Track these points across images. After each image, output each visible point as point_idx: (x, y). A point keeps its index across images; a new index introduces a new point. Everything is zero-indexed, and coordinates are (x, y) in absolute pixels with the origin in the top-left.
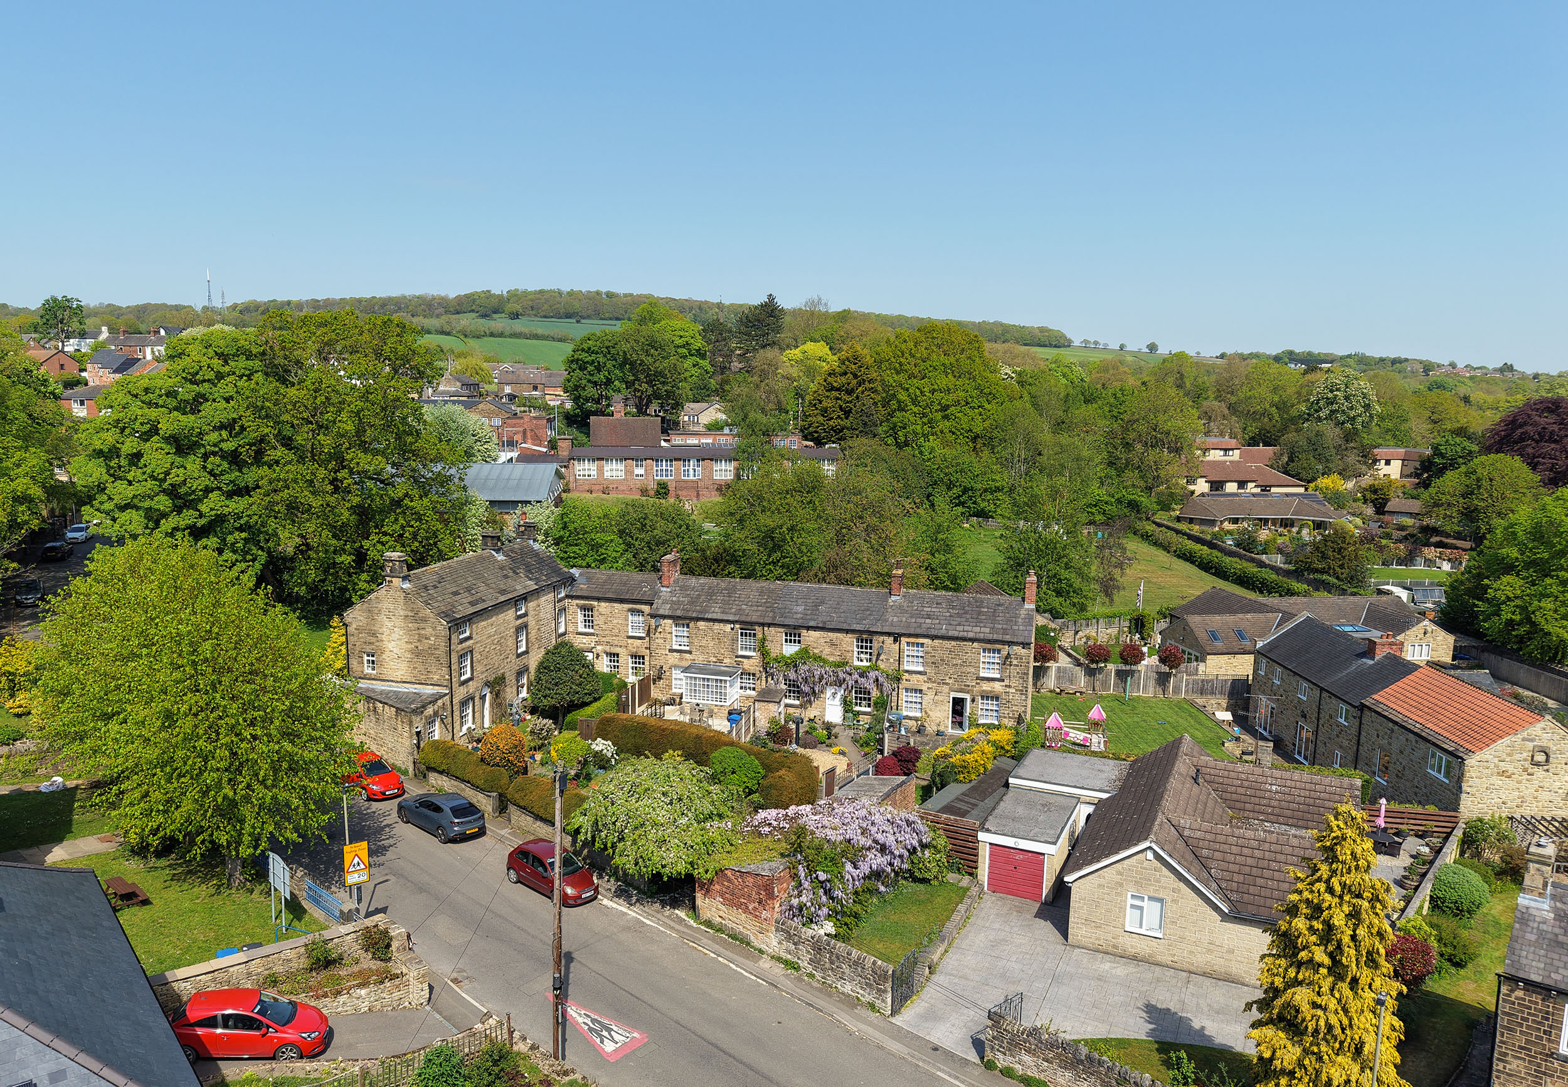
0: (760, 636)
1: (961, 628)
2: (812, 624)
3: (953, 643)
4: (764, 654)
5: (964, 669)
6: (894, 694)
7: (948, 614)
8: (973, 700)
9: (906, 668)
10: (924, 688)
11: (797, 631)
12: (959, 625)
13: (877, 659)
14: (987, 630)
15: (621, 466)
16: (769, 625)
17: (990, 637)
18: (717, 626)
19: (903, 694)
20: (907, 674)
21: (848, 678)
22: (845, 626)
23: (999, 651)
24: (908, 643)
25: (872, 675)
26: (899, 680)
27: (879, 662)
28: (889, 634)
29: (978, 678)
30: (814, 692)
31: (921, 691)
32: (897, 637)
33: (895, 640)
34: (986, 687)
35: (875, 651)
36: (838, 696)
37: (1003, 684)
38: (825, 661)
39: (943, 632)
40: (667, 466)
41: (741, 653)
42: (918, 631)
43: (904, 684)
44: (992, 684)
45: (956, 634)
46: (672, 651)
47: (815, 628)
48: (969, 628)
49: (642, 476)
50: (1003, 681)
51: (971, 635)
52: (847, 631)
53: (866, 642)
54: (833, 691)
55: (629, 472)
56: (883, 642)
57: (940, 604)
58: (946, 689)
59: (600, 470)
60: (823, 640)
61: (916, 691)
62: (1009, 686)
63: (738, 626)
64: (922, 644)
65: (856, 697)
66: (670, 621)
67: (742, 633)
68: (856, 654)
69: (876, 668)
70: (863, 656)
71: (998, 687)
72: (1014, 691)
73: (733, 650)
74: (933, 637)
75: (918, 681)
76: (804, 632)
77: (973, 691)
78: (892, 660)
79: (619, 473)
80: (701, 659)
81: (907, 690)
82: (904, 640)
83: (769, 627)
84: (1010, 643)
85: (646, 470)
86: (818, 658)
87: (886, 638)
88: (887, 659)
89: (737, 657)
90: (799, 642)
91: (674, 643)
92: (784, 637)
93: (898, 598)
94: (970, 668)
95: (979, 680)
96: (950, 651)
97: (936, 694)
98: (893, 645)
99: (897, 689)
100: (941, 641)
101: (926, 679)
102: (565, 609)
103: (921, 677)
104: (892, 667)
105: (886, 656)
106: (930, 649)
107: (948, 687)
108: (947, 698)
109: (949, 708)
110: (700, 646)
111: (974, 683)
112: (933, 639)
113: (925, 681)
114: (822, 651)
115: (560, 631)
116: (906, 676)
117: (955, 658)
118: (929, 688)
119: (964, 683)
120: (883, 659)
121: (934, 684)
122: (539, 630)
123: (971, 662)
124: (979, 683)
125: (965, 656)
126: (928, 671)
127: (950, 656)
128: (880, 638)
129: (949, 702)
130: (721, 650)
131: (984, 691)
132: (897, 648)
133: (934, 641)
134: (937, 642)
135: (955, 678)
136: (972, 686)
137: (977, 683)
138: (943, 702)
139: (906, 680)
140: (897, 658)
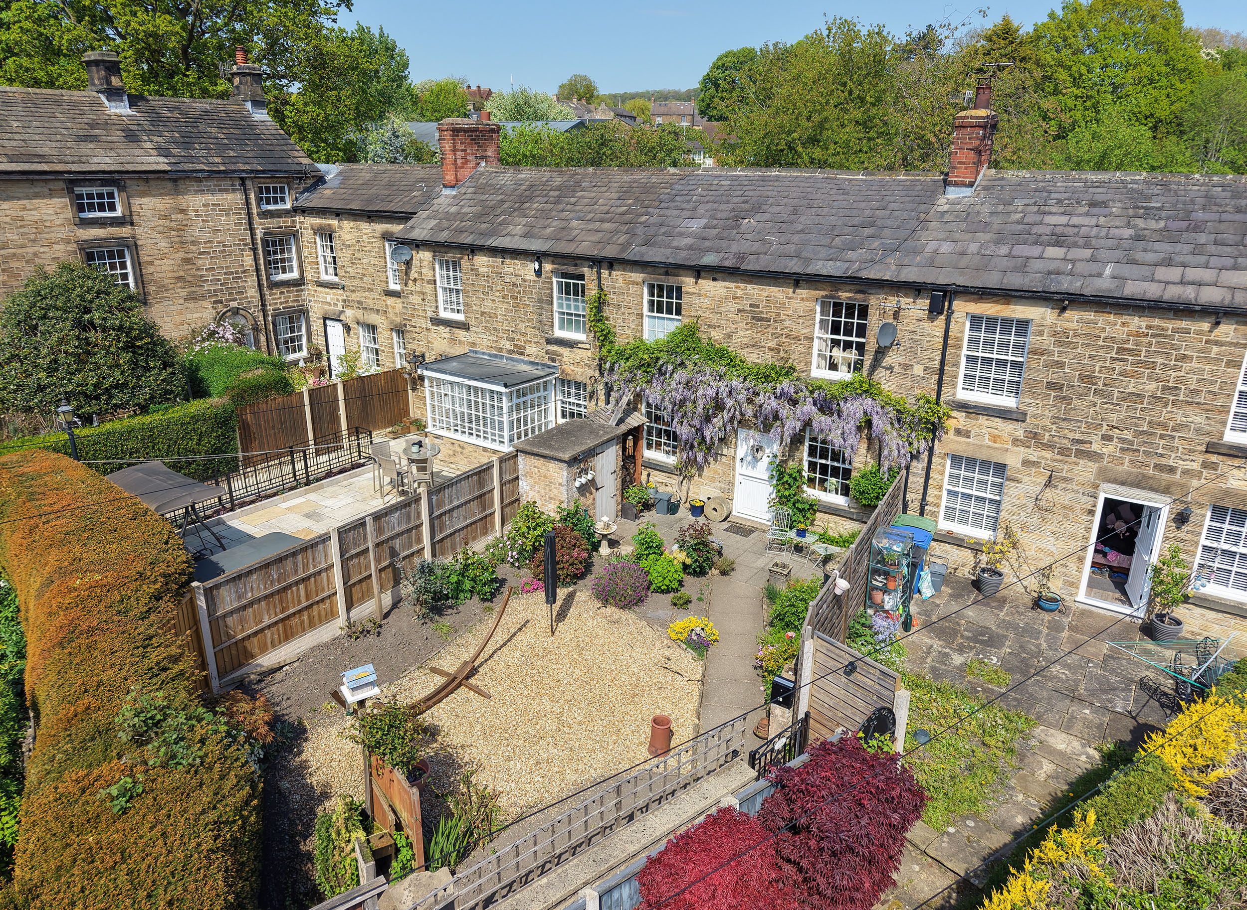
0: (592, 291)
1: (1174, 273)
2: (710, 259)
3: (1137, 323)
4: (604, 338)
5: (1164, 415)
6: (918, 467)
7: (1128, 232)
8: (1181, 519)
9: (962, 395)
10: (1013, 459)
11: (672, 281)
12: (1168, 262)
16: (612, 263)
18: (509, 267)
19: (943, 470)
20: (960, 414)
21: (790, 411)
22: (794, 266)
24: (976, 321)
25: (854, 408)
26: (934, 429)
27: (881, 374)
28: (916, 289)
29: (1213, 448)
30: (705, 440)
31: (1000, 468)
32: (939, 300)
33: (935, 310)
34: (1241, 478)
35: (871, 342)
36: (765, 459)
39: (1104, 284)
41: (559, 333)
42: (1015, 281)
43: (948, 442)
45: (1153, 291)
46: (438, 322)
47: (719, 274)
48: (1207, 275)
53: (850, 315)
54: (751, 444)
56: (896, 315)
57: (1104, 204)
58: (1085, 470)
60: (732, 306)
61: (985, 465)
63: (547, 267)
64: (1023, 325)
65: (812, 466)
67: (558, 286)
68: (817, 345)
69: (869, 390)
70: (838, 353)
73: (543, 326)
74: (1065, 301)
75: (995, 438)
77: (1185, 488)
78: (918, 370)
80: (485, 343)
81: (956, 460)
82: (962, 308)
83: (611, 268)
86: (719, 354)
87: (905, 301)
88: (906, 367)
89: (549, 341)
90: (679, 311)
91: (440, 304)
92: (646, 297)
93: (967, 192)
94: (1190, 410)
95: (1214, 458)
96: (1120, 350)
97: (1049, 483)
98: (926, 325)
99: (925, 456)
100: (1090, 316)
101: (1020, 434)
102: (295, 235)
103: (1006, 428)
104: (918, 392)
105: (901, 359)
106: (1046, 341)
107: (1093, 466)
108: (1085, 499)
109: (1088, 530)
110: (483, 313)
111: (1195, 466)
112: (1063, 309)
113: (1016, 441)
114: (729, 336)
115: (282, 277)
116: (959, 419)
117: (1135, 375)
118: (1026, 463)
119: (1155, 460)
120: (890, 368)
121: (1048, 454)
122: (187, 261)
123: (1195, 392)
124: (1214, 466)
125: (1176, 368)
126: (1031, 410)
127: (1118, 366)
128: (891, 302)
129: (1092, 512)
130: (522, 326)
131: (1227, 493)
132: (940, 333)
133: (1067, 314)
134: (1074, 318)
135: (1122, 440)
136: (1186, 472)
137: (1205, 465)
138: (1071, 509)
139: (958, 432)
140: (937, 364)
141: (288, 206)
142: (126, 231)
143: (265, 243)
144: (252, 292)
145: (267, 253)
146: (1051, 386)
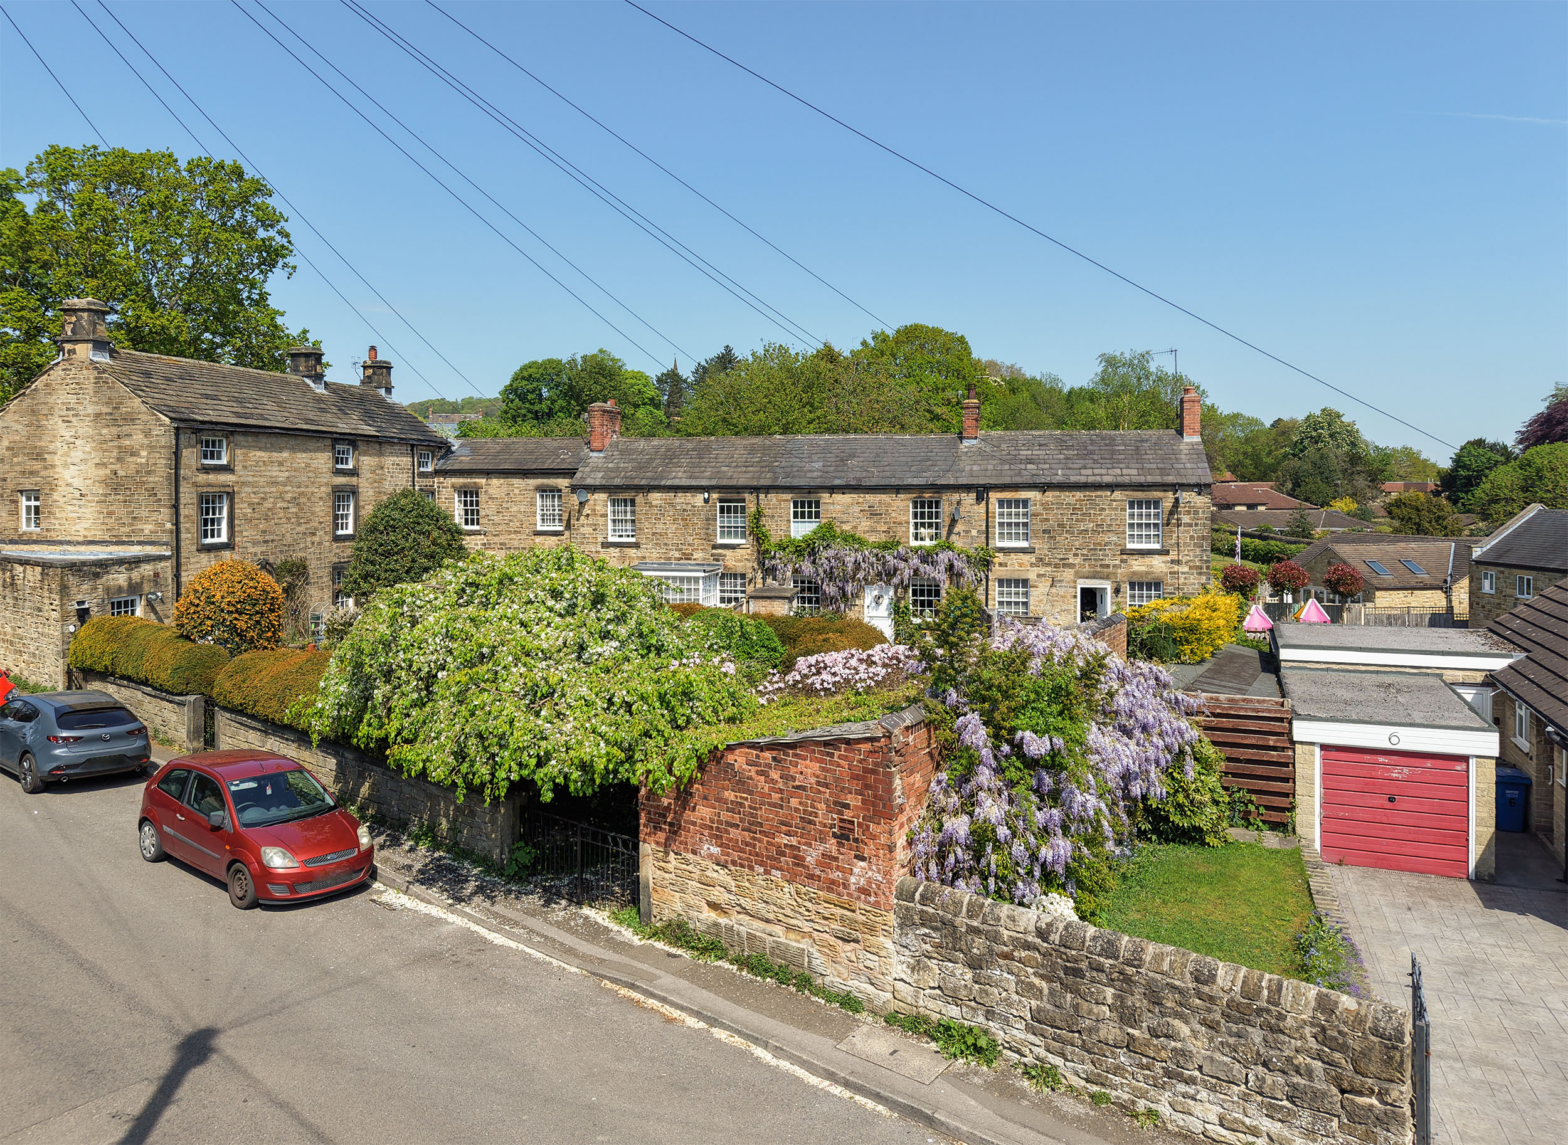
0: (752, 509)
1: (1089, 472)
2: (837, 482)
3: (1079, 495)
4: (760, 540)
5: (1099, 538)
6: (981, 589)
7: (1062, 456)
8: (1117, 591)
9: (999, 544)
10: (1031, 575)
11: (813, 497)
13: (950, 532)
14: (1135, 472)
16: (768, 489)
17: (1142, 479)
18: (681, 498)
19: (994, 589)
20: (1000, 555)
21: (902, 565)
22: (894, 482)
23: (1156, 503)
24: (1001, 503)
25: (944, 557)
27: (953, 538)
28: (968, 488)
29: (1123, 552)
30: (844, 595)
31: (1025, 582)
32: (981, 492)
33: (979, 499)
34: (1138, 565)
35: (944, 520)
36: (885, 601)
37: (1168, 558)
38: (861, 542)
39: (1059, 478)
41: (720, 541)
42: (1018, 480)
43: (997, 572)
44: (1148, 560)
45: (1083, 479)
46: (606, 545)
47: (844, 490)
48: (1104, 471)
50: (1167, 553)
52: (898, 489)
53: (930, 507)
54: (876, 593)
56: (959, 503)
57: (1045, 445)
58: (1068, 574)
60: (857, 509)
61: (1017, 583)
62: (1178, 562)
63: (715, 496)
64: (1025, 503)
65: (915, 603)
66: (602, 496)
67: (722, 508)
68: (912, 530)
69: (948, 548)
70: (924, 531)
71: (1158, 565)
72: (1186, 569)
73: (708, 537)
74: (1044, 487)
75: (1020, 565)
76: (825, 497)
77: (1115, 574)
78: (974, 533)
80: (654, 555)
81: (1001, 582)
82: (994, 496)
83: (767, 493)
84: (1174, 487)
86: (851, 539)
88: (967, 532)
89: (715, 547)
90: (817, 515)
91: (610, 533)
92: (792, 510)
93: (974, 442)
94: (1110, 535)
95: (1125, 557)
96: (1074, 509)
97: (1051, 586)
98: (975, 507)
99: (984, 582)
100: (1058, 493)
101: (1033, 560)
102: (433, 493)
103: (1026, 558)
104: (976, 545)
105: (964, 528)
106: (1039, 508)
107: (1072, 571)
108: (1071, 590)
109: (1075, 607)
110: (654, 534)
111: (1117, 562)
112: (1045, 492)
113: (1032, 565)
114: (856, 527)
116: (1000, 558)
117: (1082, 521)
118: (1039, 576)
119: (1099, 563)
120: (959, 533)
121: (1049, 569)
123: (1111, 525)
124: (1125, 561)
125: (1100, 515)
126: (1037, 546)
127: (1074, 517)
128: (956, 497)
129: (1075, 597)
130: (690, 539)
131: (1134, 573)
132: (983, 510)
133: (1047, 494)
134: (1050, 495)
135: (1083, 555)
136: (1114, 566)
137: (1122, 561)
138: (1065, 597)
139: (1000, 565)
140: (984, 528)
142: (354, 480)
146: (1044, 531)
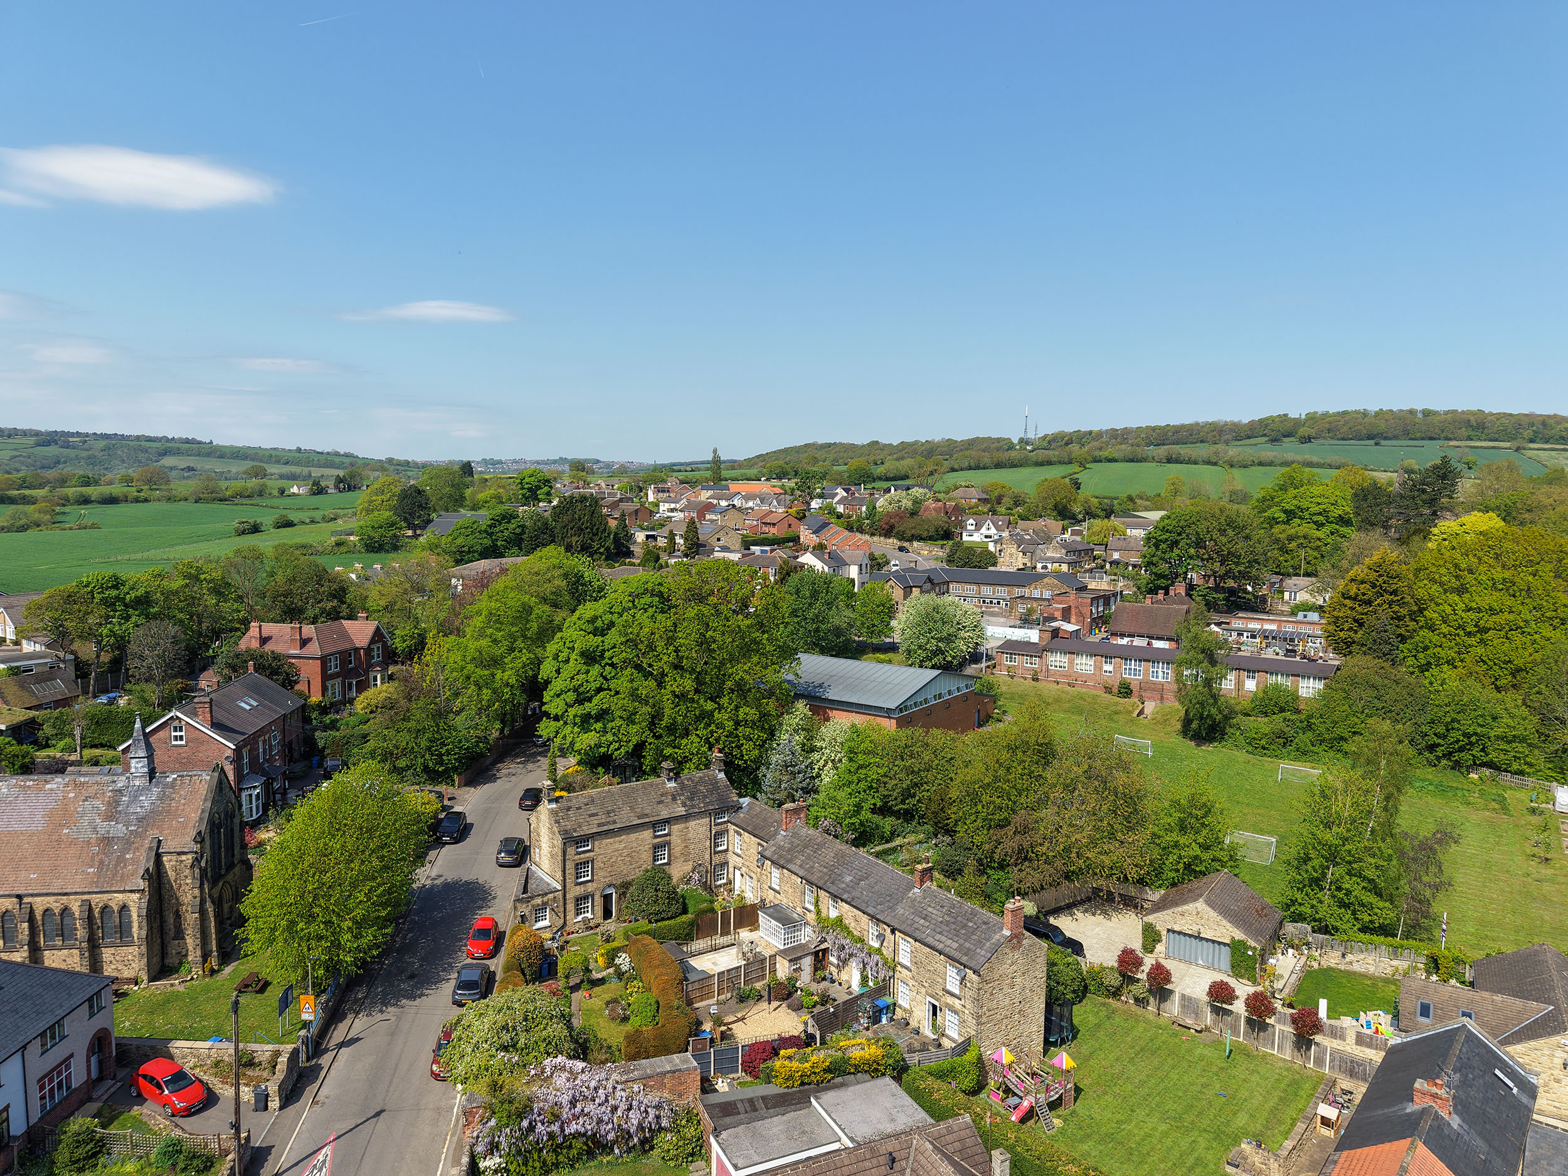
0: (816, 895)
1: (939, 937)
2: (845, 897)
3: (928, 950)
4: (818, 912)
5: (936, 978)
6: (892, 981)
7: (941, 919)
8: (943, 1010)
9: (899, 960)
10: (911, 984)
11: (836, 900)
12: (940, 933)
13: (882, 944)
14: (955, 945)
15: (1091, 661)
16: (819, 888)
17: (953, 953)
19: (897, 983)
20: (900, 967)
24: (901, 939)
26: (895, 969)
27: (883, 948)
28: (889, 925)
29: (945, 990)
30: (840, 958)
31: (909, 986)
33: (892, 932)
34: (950, 1000)
37: (961, 1002)
38: (849, 932)
39: (923, 936)
40: (1135, 665)
41: (806, 905)
42: (907, 930)
43: (898, 974)
44: (953, 999)
45: (931, 942)
46: (770, 888)
47: (847, 902)
49: (1110, 672)
50: (961, 999)
51: (940, 946)
52: (863, 912)
53: (876, 926)
55: (1098, 668)
56: (886, 931)
58: (923, 991)
59: (1071, 662)
60: (850, 914)
61: (905, 984)
62: (965, 1007)
63: (804, 882)
64: (910, 943)
65: (871, 974)
66: (771, 863)
67: (808, 888)
71: (958, 1004)
72: (968, 1012)
73: (802, 901)
74: (915, 939)
75: (908, 976)
76: (840, 902)
77: (942, 1001)
78: (891, 949)
79: (1088, 668)
80: (785, 901)
81: (900, 981)
82: (897, 934)
83: (822, 890)
84: (965, 965)
85: (1114, 668)
86: (846, 929)
87: (887, 928)
88: (888, 948)
89: (803, 908)
90: (838, 910)
91: (772, 881)
92: (829, 902)
93: (919, 891)
94: (939, 978)
95: (944, 993)
96: (926, 957)
97: (917, 994)
98: (891, 936)
99: (893, 978)
100: (920, 945)
102: (727, 831)
104: (890, 957)
105: (887, 945)
106: (915, 950)
107: (925, 990)
110: (785, 890)
113: (910, 978)
114: (850, 924)
115: (720, 849)
117: (929, 964)
121: (916, 984)
122: (686, 847)
123: (939, 972)
125: (935, 965)
126: (912, 969)
127: (926, 961)
130: (796, 899)
131: (948, 1004)
132: (894, 939)
133: (916, 943)
135: (929, 983)
136: (940, 996)
138: (922, 1002)
140: (894, 948)
141: (726, 819)
142: (668, 838)
143: (715, 835)
144: (707, 856)
145: (715, 839)
146: (915, 963)
